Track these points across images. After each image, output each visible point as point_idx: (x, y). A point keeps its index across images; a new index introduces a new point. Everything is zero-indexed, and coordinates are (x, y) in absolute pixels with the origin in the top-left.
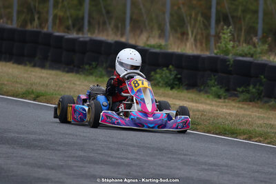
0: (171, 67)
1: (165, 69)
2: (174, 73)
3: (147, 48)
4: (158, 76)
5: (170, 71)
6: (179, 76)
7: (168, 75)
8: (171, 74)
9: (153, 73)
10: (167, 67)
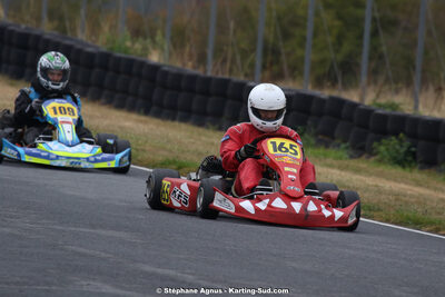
0: (401, 135)
1: (393, 138)
2: (407, 143)
3: (374, 107)
4: (382, 148)
5: (401, 141)
6: (413, 149)
7: (398, 147)
8: (401, 146)
9: (375, 144)
10: (396, 135)
